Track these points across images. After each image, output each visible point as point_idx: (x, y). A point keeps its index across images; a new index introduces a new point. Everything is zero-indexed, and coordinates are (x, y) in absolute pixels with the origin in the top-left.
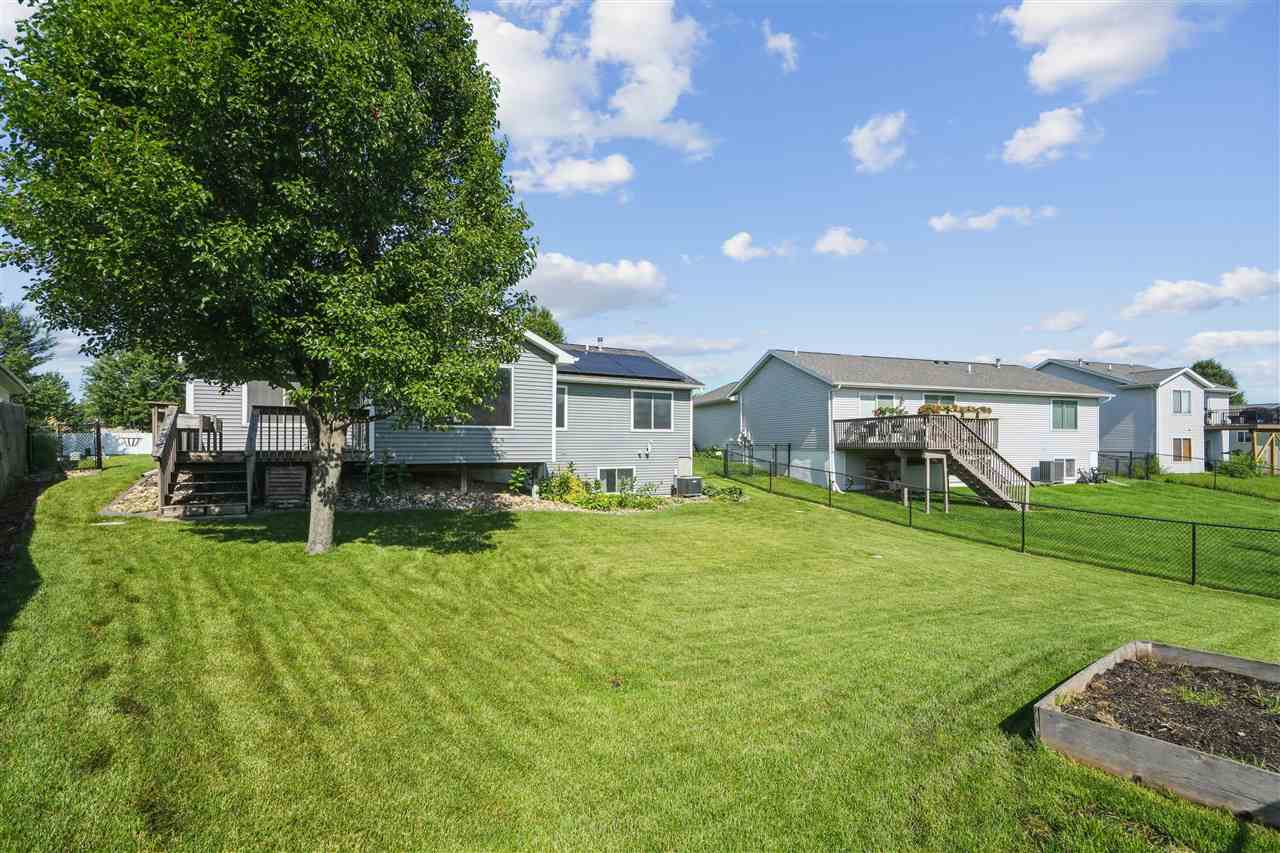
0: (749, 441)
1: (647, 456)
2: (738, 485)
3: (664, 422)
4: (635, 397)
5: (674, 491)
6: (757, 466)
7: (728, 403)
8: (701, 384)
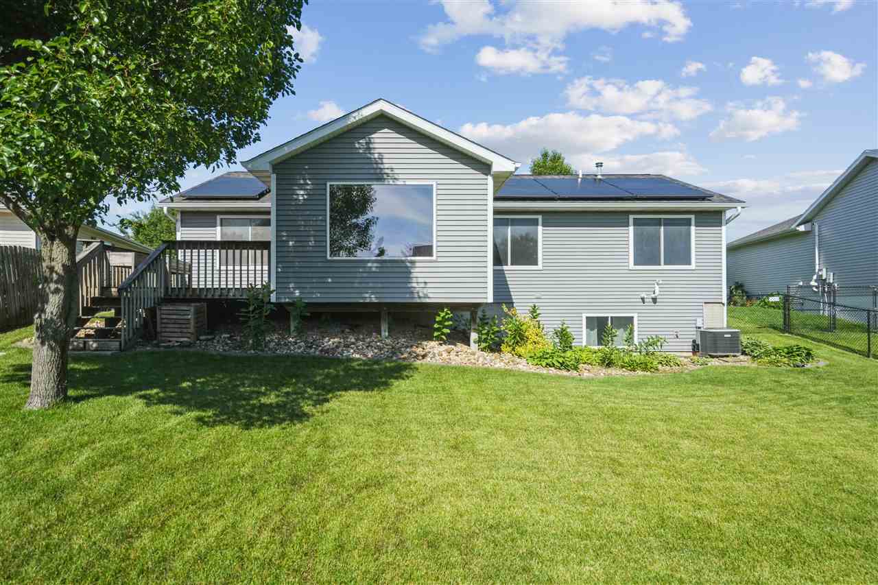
0: (829, 285)
1: (655, 300)
2: (803, 343)
3: (679, 254)
4: (634, 225)
5: (695, 349)
6: (841, 316)
7: (794, 235)
8: (739, 201)
